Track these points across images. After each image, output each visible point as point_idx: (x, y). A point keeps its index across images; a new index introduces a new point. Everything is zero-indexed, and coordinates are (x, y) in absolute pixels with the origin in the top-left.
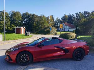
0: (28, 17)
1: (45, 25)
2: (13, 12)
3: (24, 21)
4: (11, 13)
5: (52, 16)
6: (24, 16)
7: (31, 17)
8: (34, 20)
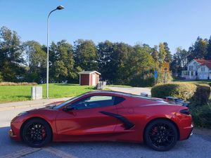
0: (110, 50)
1: (145, 65)
2: (80, 41)
3: (103, 59)
4: (77, 44)
5: (165, 44)
6: (101, 49)
7: (115, 49)
8: (122, 55)
